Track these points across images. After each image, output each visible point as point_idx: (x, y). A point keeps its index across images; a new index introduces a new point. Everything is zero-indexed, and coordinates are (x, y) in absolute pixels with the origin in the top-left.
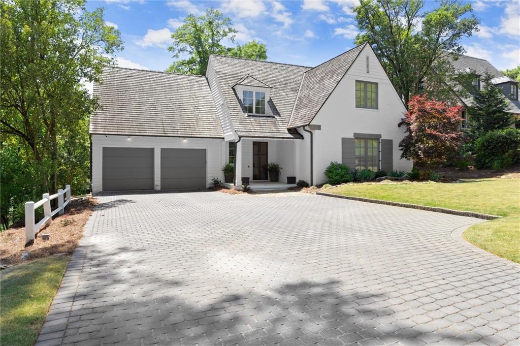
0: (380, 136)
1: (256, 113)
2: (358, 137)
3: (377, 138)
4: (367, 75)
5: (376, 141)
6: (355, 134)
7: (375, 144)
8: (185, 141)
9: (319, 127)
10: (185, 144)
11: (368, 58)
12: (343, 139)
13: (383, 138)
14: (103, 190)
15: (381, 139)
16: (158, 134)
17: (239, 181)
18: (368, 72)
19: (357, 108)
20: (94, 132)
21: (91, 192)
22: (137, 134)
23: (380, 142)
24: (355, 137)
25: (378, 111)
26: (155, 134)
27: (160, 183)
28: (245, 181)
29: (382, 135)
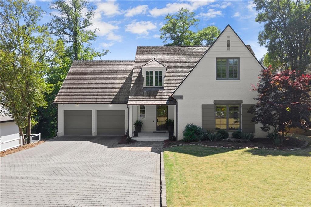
0: (241, 101)
1: (156, 85)
2: (217, 103)
4: (228, 52)
6: (214, 101)
8: (110, 105)
9: (181, 97)
10: (111, 107)
11: (228, 38)
12: (203, 106)
13: (244, 103)
14: (65, 135)
15: (242, 104)
16: (92, 102)
17: (131, 134)
18: (228, 50)
19: (217, 80)
20: (56, 102)
21: (57, 135)
22: (79, 102)
23: (241, 107)
24: (215, 104)
25: (240, 81)
26: (90, 102)
27: (95, 132)
28: (136, 134)
29: (243, 101)
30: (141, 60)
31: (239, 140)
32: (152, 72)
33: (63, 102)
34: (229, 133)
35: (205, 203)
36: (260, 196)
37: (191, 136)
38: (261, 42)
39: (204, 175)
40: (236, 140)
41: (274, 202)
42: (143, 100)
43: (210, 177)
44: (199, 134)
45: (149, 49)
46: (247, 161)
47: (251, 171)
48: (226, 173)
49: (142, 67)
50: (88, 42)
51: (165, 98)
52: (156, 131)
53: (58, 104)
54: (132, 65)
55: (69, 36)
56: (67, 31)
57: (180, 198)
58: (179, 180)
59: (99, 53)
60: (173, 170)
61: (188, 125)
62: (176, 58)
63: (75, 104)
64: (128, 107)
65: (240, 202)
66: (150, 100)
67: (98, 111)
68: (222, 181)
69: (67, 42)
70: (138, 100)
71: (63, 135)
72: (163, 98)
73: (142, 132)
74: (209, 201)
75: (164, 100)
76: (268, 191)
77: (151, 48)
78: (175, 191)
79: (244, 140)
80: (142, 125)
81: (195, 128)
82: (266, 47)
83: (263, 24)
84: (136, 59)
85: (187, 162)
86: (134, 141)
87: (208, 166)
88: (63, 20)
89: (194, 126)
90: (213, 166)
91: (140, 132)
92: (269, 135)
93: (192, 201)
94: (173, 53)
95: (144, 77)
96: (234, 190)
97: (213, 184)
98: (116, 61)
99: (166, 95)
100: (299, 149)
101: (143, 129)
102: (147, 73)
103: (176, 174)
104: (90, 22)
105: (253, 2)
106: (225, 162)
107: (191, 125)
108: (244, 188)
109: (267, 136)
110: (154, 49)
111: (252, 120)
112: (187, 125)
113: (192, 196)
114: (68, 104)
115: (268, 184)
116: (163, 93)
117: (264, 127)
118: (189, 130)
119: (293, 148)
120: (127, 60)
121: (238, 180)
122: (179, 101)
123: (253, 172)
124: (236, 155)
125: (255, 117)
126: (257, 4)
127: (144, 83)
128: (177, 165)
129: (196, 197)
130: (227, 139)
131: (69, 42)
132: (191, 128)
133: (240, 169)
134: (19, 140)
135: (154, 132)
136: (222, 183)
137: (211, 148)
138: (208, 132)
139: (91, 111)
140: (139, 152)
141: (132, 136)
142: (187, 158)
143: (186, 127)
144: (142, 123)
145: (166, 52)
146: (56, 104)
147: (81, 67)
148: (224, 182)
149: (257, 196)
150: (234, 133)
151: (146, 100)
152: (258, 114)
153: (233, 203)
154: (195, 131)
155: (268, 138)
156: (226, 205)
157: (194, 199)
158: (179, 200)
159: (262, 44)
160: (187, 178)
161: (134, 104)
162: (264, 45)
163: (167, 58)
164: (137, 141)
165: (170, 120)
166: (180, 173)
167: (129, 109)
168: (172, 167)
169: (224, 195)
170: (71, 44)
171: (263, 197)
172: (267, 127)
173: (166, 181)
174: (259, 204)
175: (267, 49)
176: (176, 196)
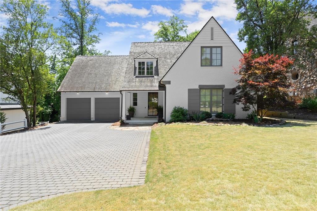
0: (224, 86)
1: (147, 75)
2: (202, 87)
3: (221, 87)
4: (212, 41)
5: (221, 90)
6: (199, 85)
7: (220, 92)
8: (107, 93)
9: (169, 83)
10: (107, 95)
11: (212, 29)
12: (189, 90)
13: (226, 87)
14: (67, 120)
15: (224, 88)
16: (90, 91)
17: (124, 118)
18: (212, 39)
19: (202, 67)
20: (59, 91)
21: (60, 120)
22: (80, 91)
23: (223, 91)
24: (200, 88)
25: (222, 68)
26: (89, 91)
27: (93, 117)
28: (128, 118)
29: (225, 85)
30: (135, 53)
31: (221, 119)
32: (143, 63)
33: (65, 91)
34: (213, 115)
35: (186, 166)
36: (245, 159)
37: (178, 117)
38: (241, 38)
39: (188, 145)
40: (219, 119)
41: (261, 164)
42: (135, 86)
43: (193, 146)
44: (185, 115)
45: (142, 45)
46: (229, 133)
47: (234, 140)
48: (209, 143)
49: (135, 58)
50: (92, 45)
51: (155, 85)
52: (147, 116)
53: (61, 93)
54: (127, 59)
55: (76, 40)
56: (75, 35)
57: (160, 164)
58: (162, 149)
59: (102, 54)
60: (157, 142)
61: (176, 107)
62: (166, 51)
63: (76, 92)
64: (121, 93)
65: (223, 165)
66: (142, 86)
67: (96, 99)
68: (204, 149)
69: (74, 44)
70: (130, 86)
71: (65, 120)
72: (153, 85)
73: (135, 117)
74: (190, 165)
75: (154, 86)
76: (253, 154)
77: (143, 43)
78: (156, 158)
79: (226, 119)
80: (135, 110)
81: (182, 110)
82: (245, 42)
83: (243, 22)
84: (130, 52)
85: (172, 135)
86: (126, 123)
87: (192, 138)
88: (71, 25)
89: (181, 108)
90: (197, 138)
91: (133, 117)
92: (249, 115)
93: (173, 165)
94: (163, 47)
95: (136, 68)
96: (217, 155)
97: (196, 151)
98: (113, 56)
99: (156, 82)
100: (278, 125)
101: (135, 115)
102: (140, 63)
103: (160, 144)
104: (94, 28)
105: (234, 2)
106: (209, 135)
107: (178, 107)
108: (227, 153)
109: (247, 117)
110: (147, 44)
111: (233, 101)
112: (174, 107)
113: (173, 161)
114: (69, 92)
115: (252, 150)
116: (153, 81)
117: (245, 108)
118: (176, 112)
119: (272, 125)
120: (123, 55)
121: (220, 148)
122: (167, 86)
123: (235, 141)
124: (219, 130)
125: (236, 99)
126: (238, 4)
127: (136, 72)
128: (162, 138)
129: (178, 162)
130: (211, 119)
131: (76, 44)
132: (178, 110)
133: (223, 139)
134: (23, 122)
135: (145, 117)
136: (205, 150)
137: (195, 125)
138: (193, 113)
139: (89, 99)
140: (128, 131)
141: (125, 120)
142: (172, 133)
143: (174, 109)
144: (135, 109)
145: (157, 47)
146: (60, 93)
147: (83, 61)
148: (208, 149)
149: (242, 159)
150: (217, 114)
151: (138, 86)
152: (239, 96)
153: (217, 165)
154: (181, 112)
155: (248, 119)
156: (209, 168)
157: (175, 164)
158: (159, 165)
159: (241, 40)
160: (170, 148)
161: (127, 90)
162: (243, 41)
163: (157, 51)
164: (129, 123)
165: (160, 106)
166: (164, 144)
167: (122, 95)
168: (157, 140)
169: (207, 159)
170: (78, 46)
171: (249, 160)
172: (247, 107)
173: (150, 150)
174: (245, 166)
175: (246, 44)
176: (157, 162)
